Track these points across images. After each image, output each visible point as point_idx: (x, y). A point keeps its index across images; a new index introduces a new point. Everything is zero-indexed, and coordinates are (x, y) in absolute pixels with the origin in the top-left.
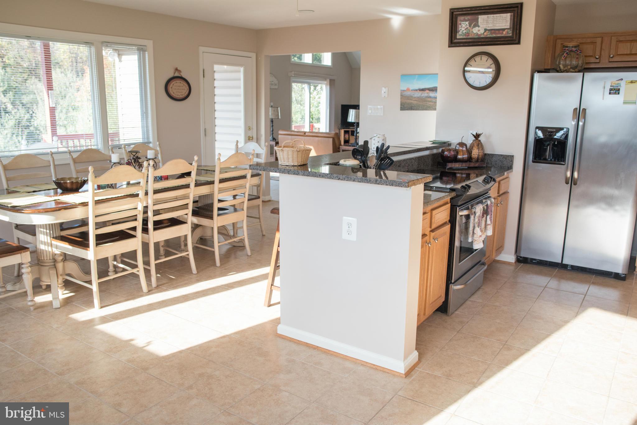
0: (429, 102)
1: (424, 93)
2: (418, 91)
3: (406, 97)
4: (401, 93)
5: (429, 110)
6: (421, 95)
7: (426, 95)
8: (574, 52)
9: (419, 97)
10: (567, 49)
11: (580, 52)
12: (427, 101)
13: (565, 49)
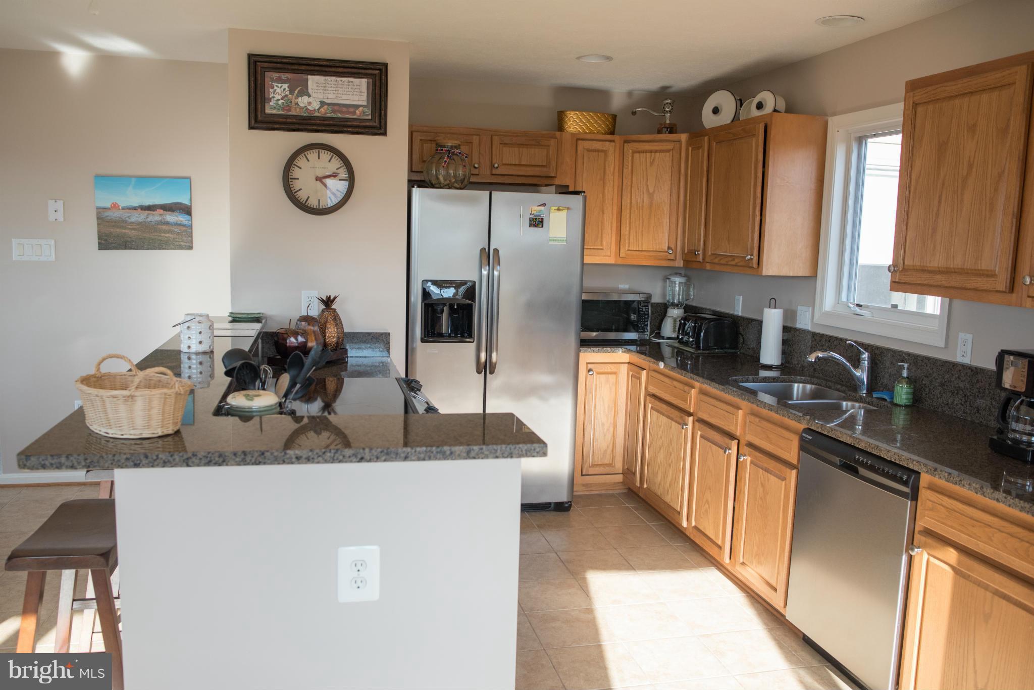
0: (165, 232)
1: (153, 214)
2: (139, 210)
3: (112, 222)
4: (98, 213)
5: (166, 249)
6: (147, 218)
7: (158, 218)
8: (456, 155)
9: (142, 222)
10: (446, 151)
11: (466, 157)
12: (160, 231)
13: (442, 150)
